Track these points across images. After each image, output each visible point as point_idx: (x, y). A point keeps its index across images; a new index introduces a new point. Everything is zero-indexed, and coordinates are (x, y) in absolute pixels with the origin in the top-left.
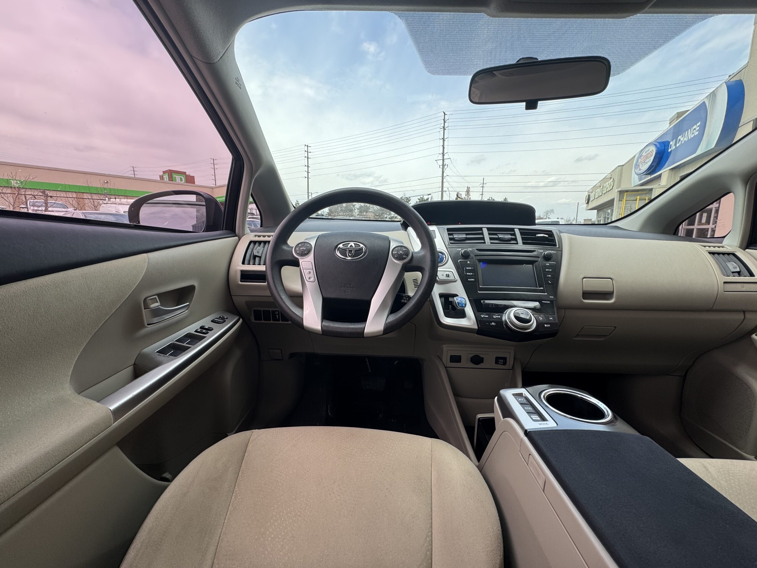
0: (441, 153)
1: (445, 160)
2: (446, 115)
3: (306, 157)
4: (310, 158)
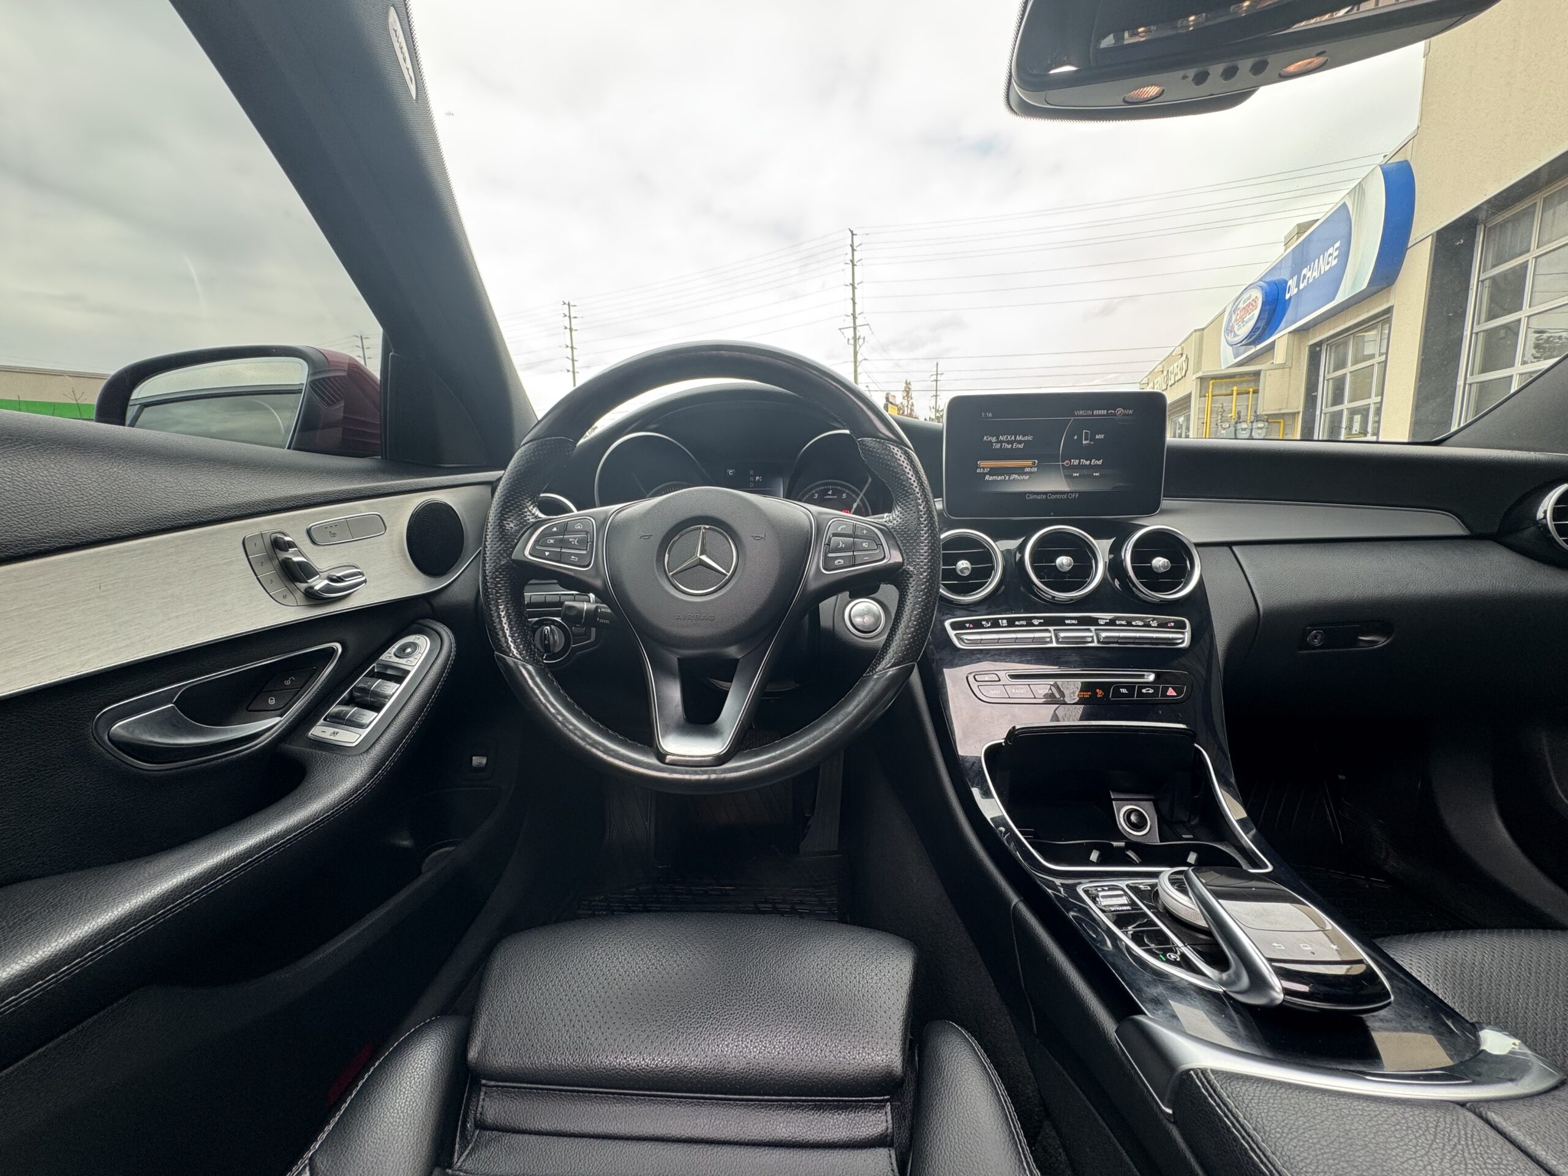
0: (851, 314)
1: (858, 328)
3: (566, 328)
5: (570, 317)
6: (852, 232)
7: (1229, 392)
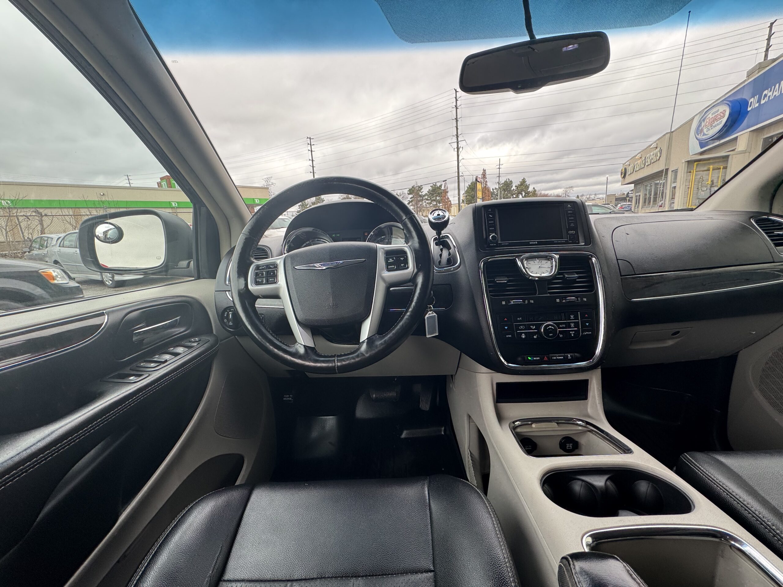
0: (455, 136)
1: (459, 142)
2: (457, 93)
3: (309, 150)
5: (311, 144)
6: (456, 90)
7: (706, 168)
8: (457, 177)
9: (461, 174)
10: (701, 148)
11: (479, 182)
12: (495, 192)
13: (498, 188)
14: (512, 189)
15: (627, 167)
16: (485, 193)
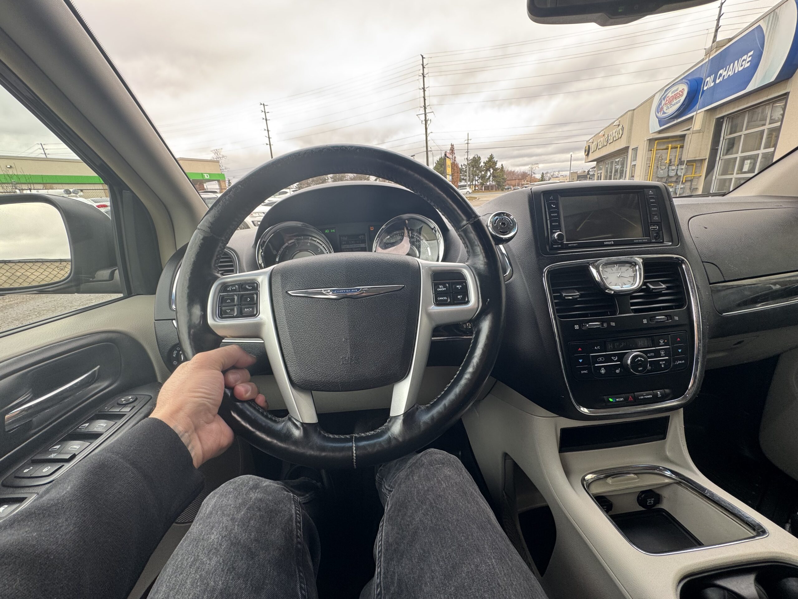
0: (423, 106)
1: (427, 114)
2: (424, 59)
3: (263, 119)
4: (269, 120)
5: (265, 112)
6: (422, 56)
7: (665, 147)
8: (426, 152)
9: (429, 149)
10: (660, 126)
11: (448, 157)
12: (464, 169)
13: (466, 164)
14: (480, 165)
15: (590, 144)
16: (454, 170)
